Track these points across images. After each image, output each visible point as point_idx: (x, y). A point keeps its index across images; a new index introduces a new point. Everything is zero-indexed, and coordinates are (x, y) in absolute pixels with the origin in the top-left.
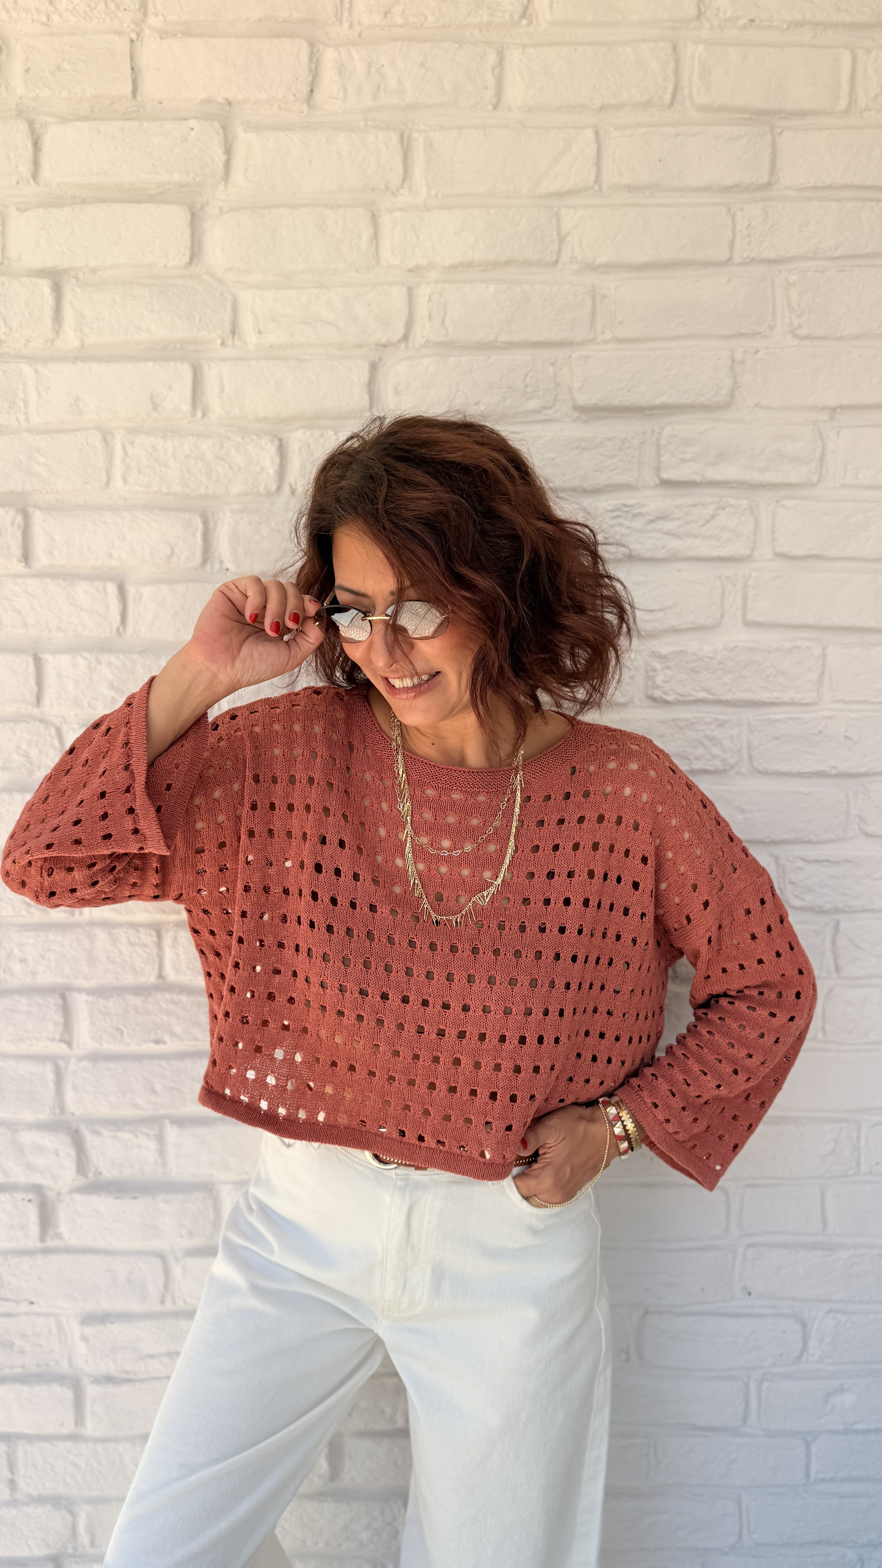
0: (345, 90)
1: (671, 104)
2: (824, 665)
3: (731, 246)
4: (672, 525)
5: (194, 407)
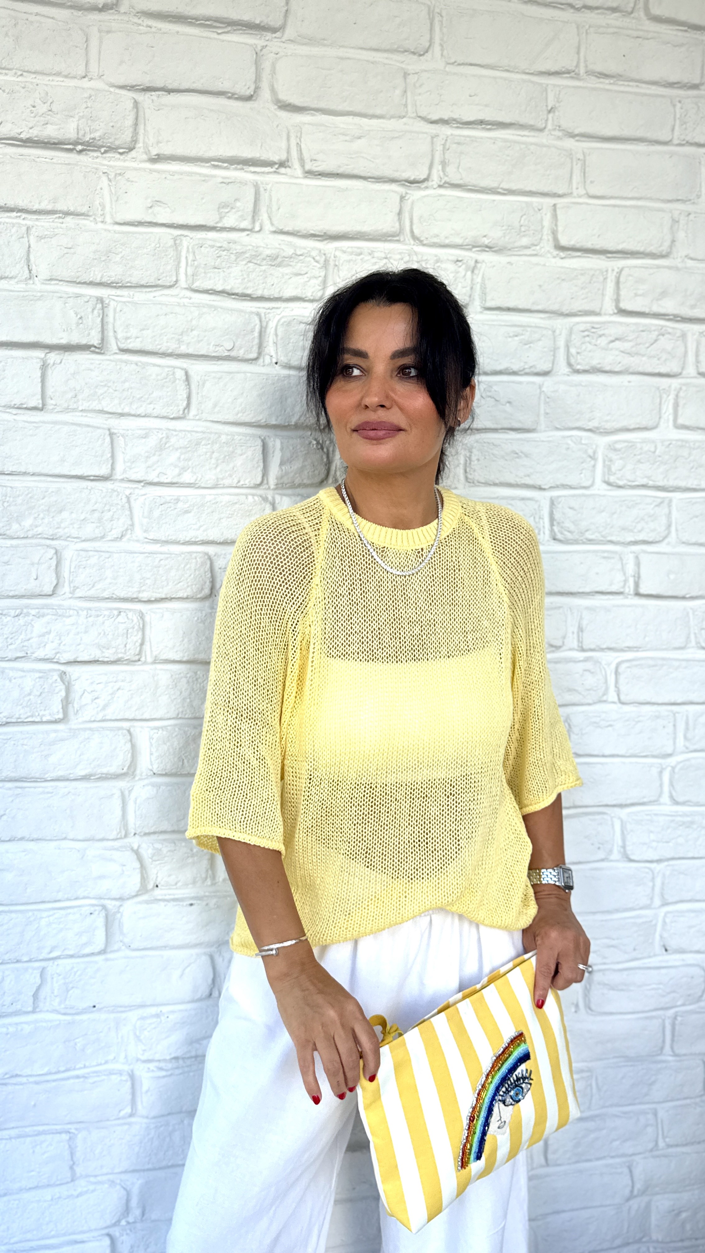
3: (673, 130)
4: (627, 346)
5: (254, 221)
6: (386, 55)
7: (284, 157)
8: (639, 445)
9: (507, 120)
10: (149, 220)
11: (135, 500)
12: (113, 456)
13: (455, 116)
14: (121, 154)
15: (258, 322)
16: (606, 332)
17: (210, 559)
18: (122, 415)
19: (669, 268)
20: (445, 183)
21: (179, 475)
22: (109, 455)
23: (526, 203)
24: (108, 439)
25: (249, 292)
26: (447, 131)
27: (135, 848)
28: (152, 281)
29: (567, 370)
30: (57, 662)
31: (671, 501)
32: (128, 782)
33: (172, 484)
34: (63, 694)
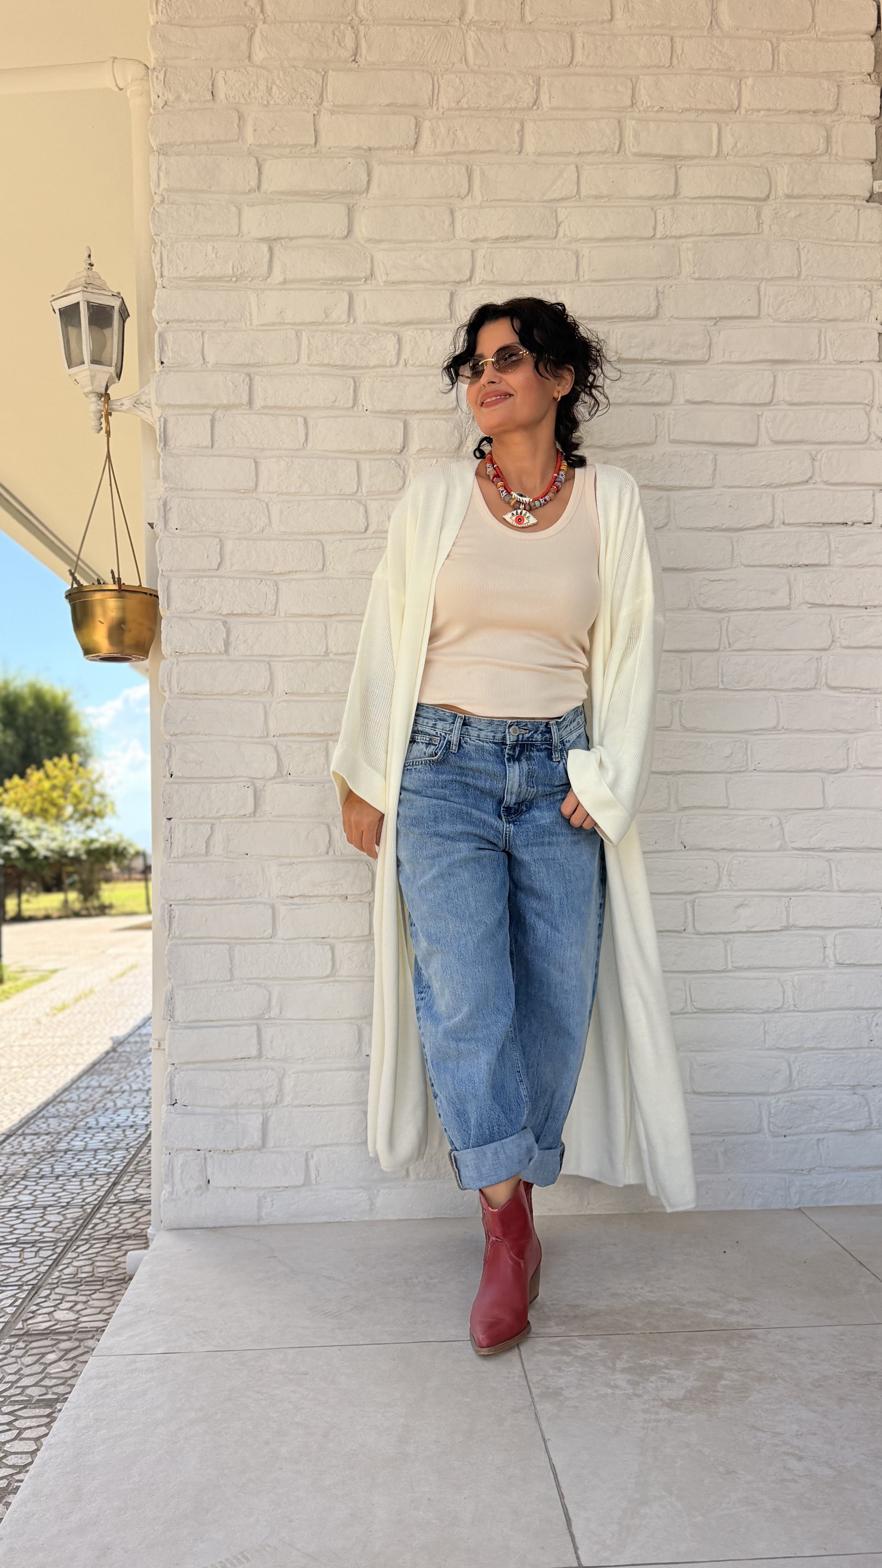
0: (435, 143)
1: (618, 152)
2: (715, 465)
4: (626, 384)
5: (349, 317)
8: (639, 456)
12: (257, 476)
13: (490, 236)
17: (322, 544)
21: (300, 487)
22: (254, 475)
24: (253, 465)
25: (346, 364)
27: (274, 745)
30: (221, 614)
31: (668, 498)
32: (269, 698)
34: (224, 635)
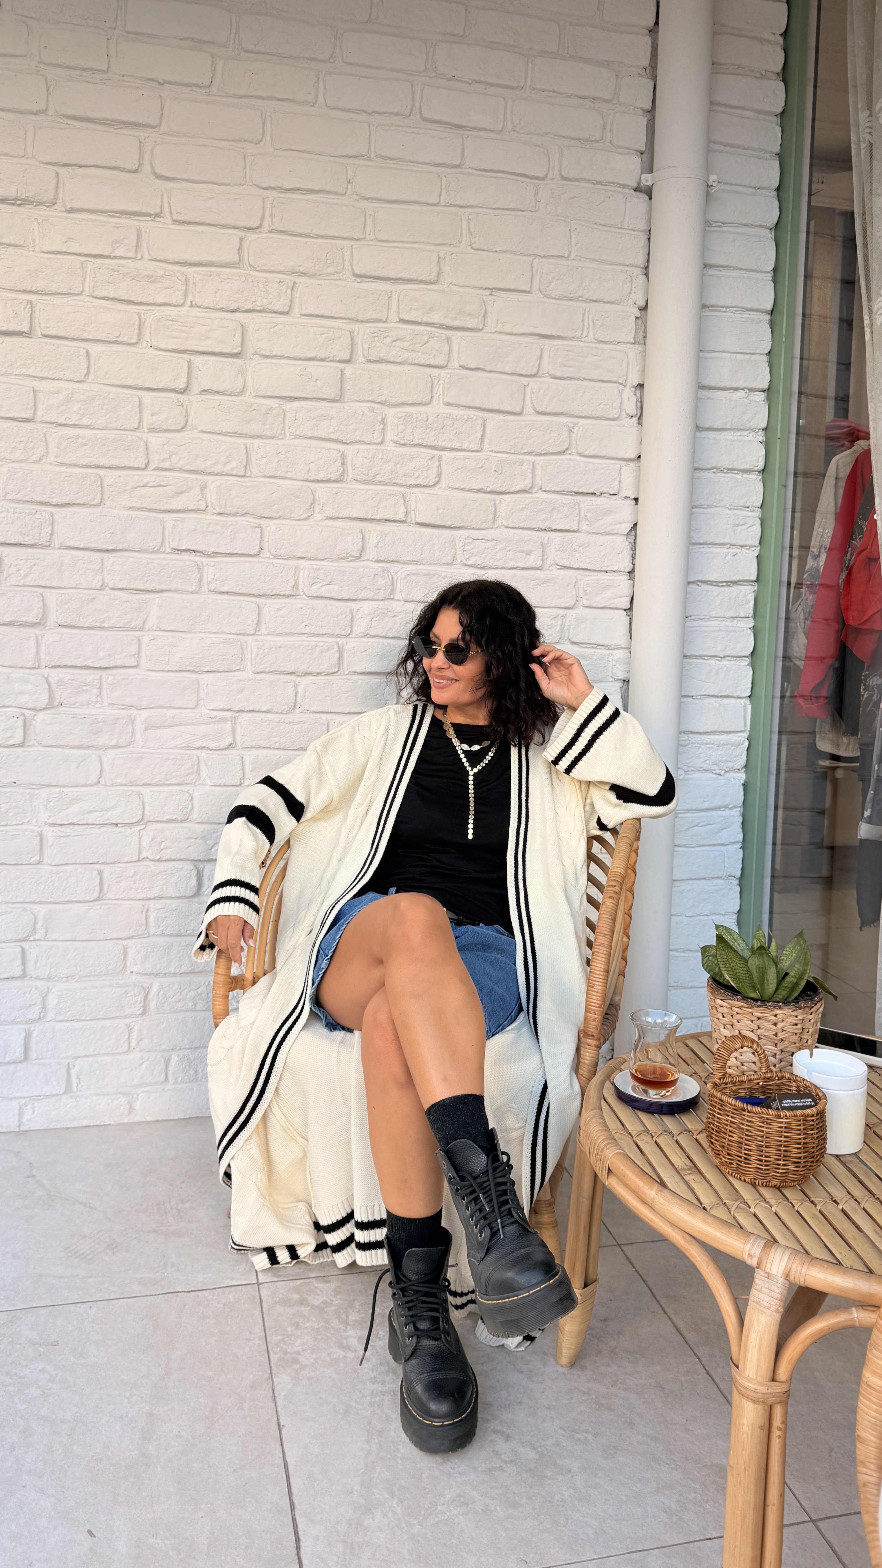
2: (484, 430)
3: (440, 196)
4: (405, 344)
5: (136, 252)
6: (231, 143)
7: (158, 210)
8: (415, 415)
9: (317, 188)
10: (64, 250)
11: (50, 435)
12: (35, 406)
13: (280, 185)
14: (48, 207)
15: (137, 319)
16: (390, 334)
17: (100, 478)
18: (43, 378)
19: (436, 291)
20: (272, 229)
21: (80, 419)
22: (33, 405)
23: (331, 244)
24: (32, 394)
25: (132, 299)
26: (274, 194)
27: (46, 676)
28: (65, 290)
29: (363, 360)
31: (440, 458)
32: (41, 630)
33: (75, 426)
